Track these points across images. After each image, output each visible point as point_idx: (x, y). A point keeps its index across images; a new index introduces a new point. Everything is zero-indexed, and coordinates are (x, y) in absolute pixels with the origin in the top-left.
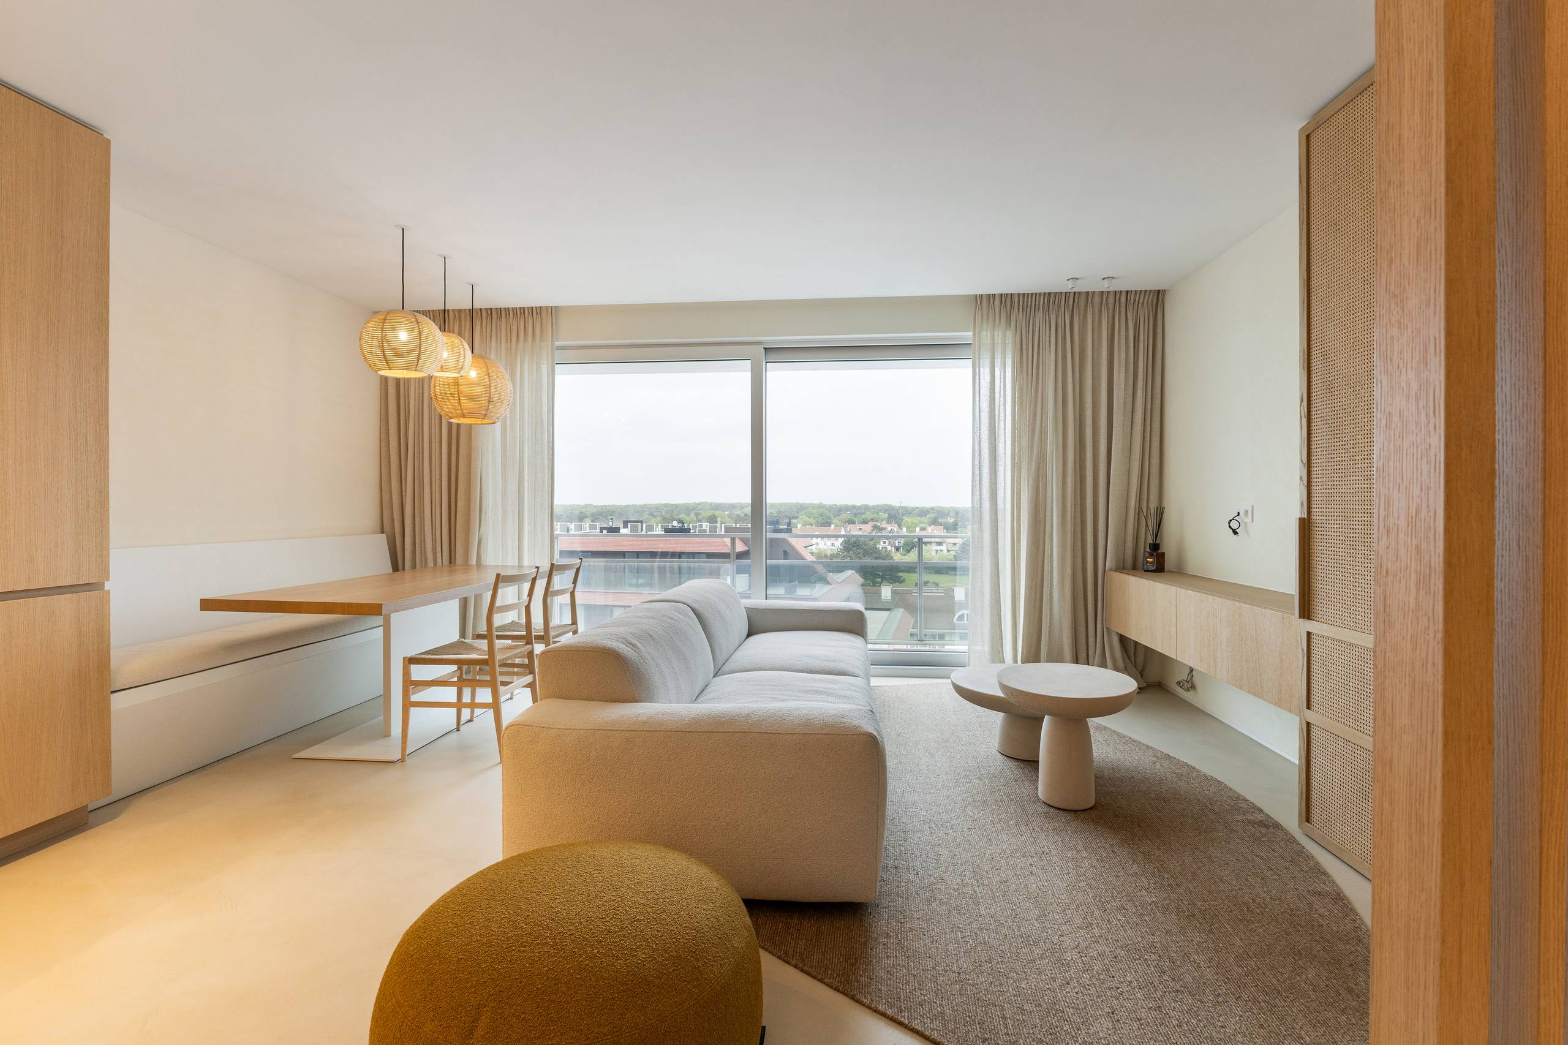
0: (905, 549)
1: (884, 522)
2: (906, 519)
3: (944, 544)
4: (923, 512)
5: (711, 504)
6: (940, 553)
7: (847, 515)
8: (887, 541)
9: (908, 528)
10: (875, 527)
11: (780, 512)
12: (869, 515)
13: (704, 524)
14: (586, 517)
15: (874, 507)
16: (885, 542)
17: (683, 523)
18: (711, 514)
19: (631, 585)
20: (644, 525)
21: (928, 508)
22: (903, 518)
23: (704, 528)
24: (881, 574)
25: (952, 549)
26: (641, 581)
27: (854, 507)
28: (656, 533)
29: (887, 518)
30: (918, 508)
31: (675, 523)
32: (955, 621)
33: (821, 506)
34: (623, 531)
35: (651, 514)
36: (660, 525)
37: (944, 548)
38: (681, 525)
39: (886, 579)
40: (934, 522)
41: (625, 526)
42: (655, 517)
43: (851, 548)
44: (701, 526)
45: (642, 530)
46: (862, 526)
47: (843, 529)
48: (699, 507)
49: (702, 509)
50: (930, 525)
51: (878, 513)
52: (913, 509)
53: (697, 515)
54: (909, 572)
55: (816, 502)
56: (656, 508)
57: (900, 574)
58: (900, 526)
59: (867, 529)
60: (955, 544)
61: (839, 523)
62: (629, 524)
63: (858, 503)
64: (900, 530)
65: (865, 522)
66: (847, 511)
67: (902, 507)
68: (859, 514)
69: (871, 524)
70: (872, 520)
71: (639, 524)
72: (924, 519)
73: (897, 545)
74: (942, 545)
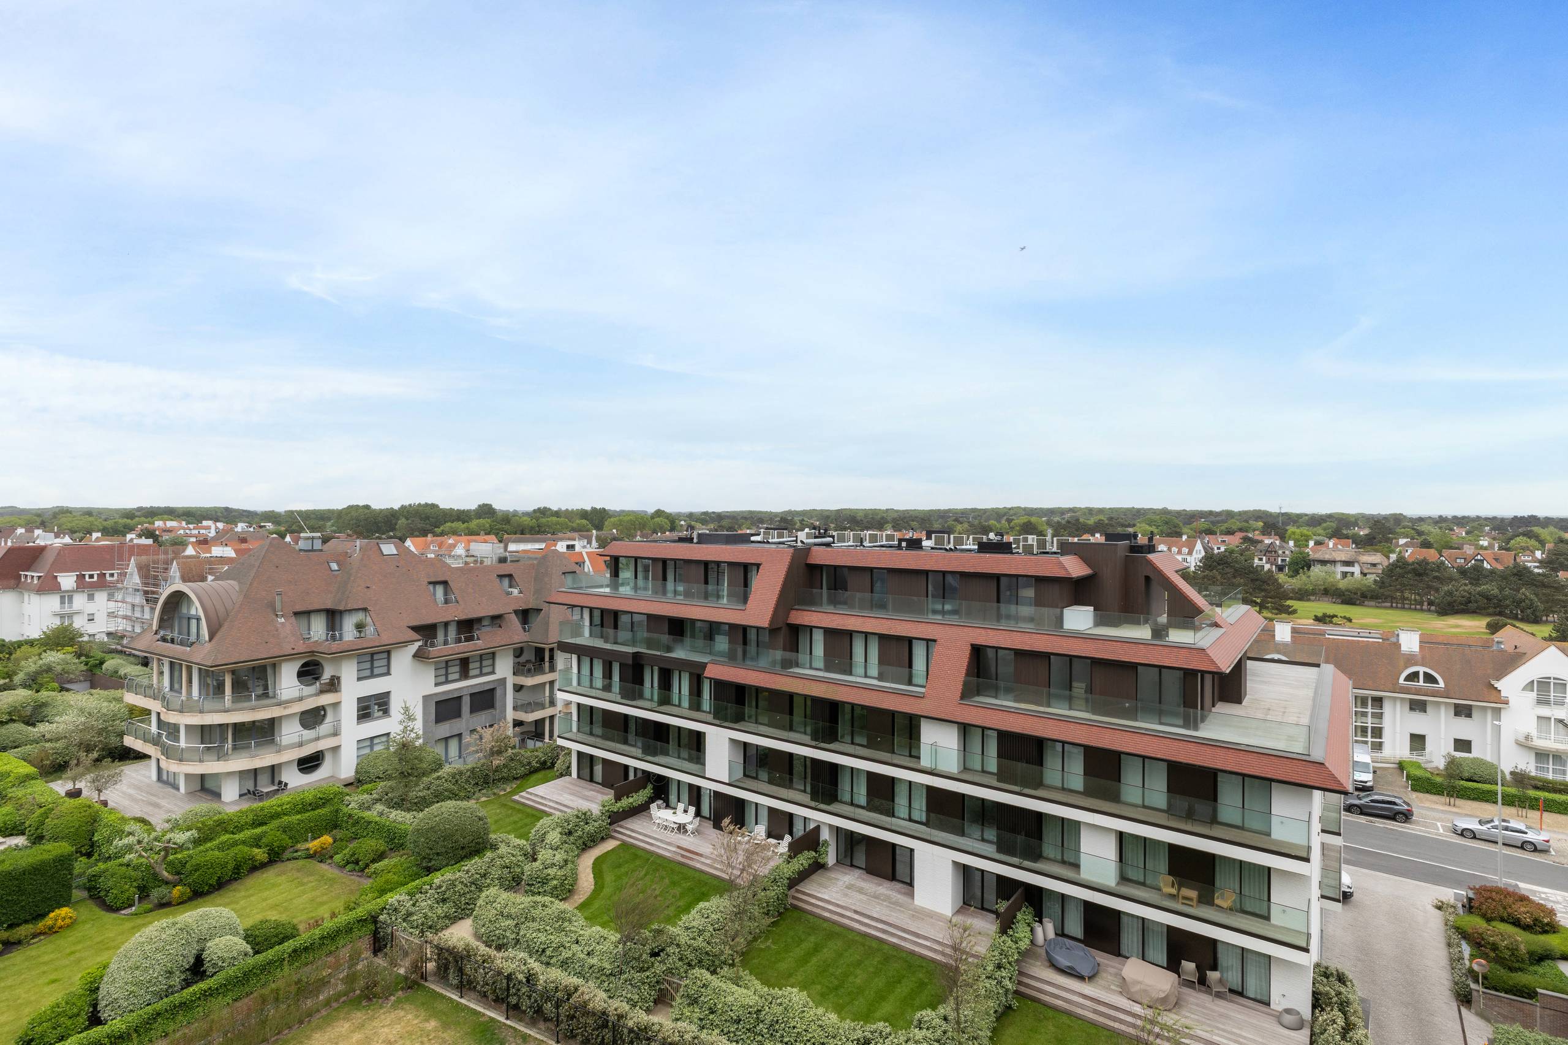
0: (1293, 569)
1: (1257, 532)
2: (1291, 529)
3: (1356, 565)
4: (1315, 521)
5: (1025, 509)
6: (1349, 577)
7: (1202, 523)
8: (1264, 558)
9: (1296, 541)
10: (1246, 539)
11: (1112, 518)
12: (1235, 524)
13: (1030, 537)
14: (887, 522)
15: (1240, 513)
16: (1261, 559)
17: (1003, 536)
18: (1026, 521)
19: (935, 612)
20: (952, 536)
21: (1321, 516)
22: (1288, 528)
23: (1030, 542)
24: (1258, 601)
25: (1370, 571)
26: (948, 607)
27: (1211, 513)
28: (968, 547)
29: (1263, 527)
30: (1306, 515)
31: (992, 536)
32: (1401, 681)
33: (1165, 512)
34: (926, 543)
35: (956, 520)
36: (971, 537)
37: (1356, 569)
38: (999, 537)
39: (1267, 608)
40: (1336, 534)
41: (929, 538)
42: (961, 523)
43: (1216, 567)
44: (1026, 540)
45: (949, 542)
46: (1226, 538)
47: (1199, 541)
48: (1012, 512)
49: (1015, 514)
50: (1330, 538)
51: (1247, 521)
52: (1300, 516)
53: (1009, 521)
54: (1300, 599)
55: (1158, 505)
56: (962, 513)
57: (1289, 602)
58: (1283, 538)
59: (1234, 541)
60: (1374, 565)
61: (1191, 533)
62: (933, 535)
63: (1217, 509)
64: (1284, 544)
65: (1230, 532)
66: (1201, 518)
67: (1283, 514)
68: (1218, 522)
69: (1239, 535)
70: (1241, 530)
71: (946, 536)
72: (1319, 530)
73: (1280, 563)
74: (1353, 566)
